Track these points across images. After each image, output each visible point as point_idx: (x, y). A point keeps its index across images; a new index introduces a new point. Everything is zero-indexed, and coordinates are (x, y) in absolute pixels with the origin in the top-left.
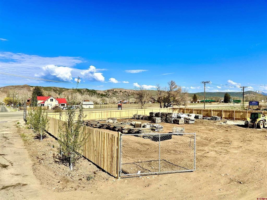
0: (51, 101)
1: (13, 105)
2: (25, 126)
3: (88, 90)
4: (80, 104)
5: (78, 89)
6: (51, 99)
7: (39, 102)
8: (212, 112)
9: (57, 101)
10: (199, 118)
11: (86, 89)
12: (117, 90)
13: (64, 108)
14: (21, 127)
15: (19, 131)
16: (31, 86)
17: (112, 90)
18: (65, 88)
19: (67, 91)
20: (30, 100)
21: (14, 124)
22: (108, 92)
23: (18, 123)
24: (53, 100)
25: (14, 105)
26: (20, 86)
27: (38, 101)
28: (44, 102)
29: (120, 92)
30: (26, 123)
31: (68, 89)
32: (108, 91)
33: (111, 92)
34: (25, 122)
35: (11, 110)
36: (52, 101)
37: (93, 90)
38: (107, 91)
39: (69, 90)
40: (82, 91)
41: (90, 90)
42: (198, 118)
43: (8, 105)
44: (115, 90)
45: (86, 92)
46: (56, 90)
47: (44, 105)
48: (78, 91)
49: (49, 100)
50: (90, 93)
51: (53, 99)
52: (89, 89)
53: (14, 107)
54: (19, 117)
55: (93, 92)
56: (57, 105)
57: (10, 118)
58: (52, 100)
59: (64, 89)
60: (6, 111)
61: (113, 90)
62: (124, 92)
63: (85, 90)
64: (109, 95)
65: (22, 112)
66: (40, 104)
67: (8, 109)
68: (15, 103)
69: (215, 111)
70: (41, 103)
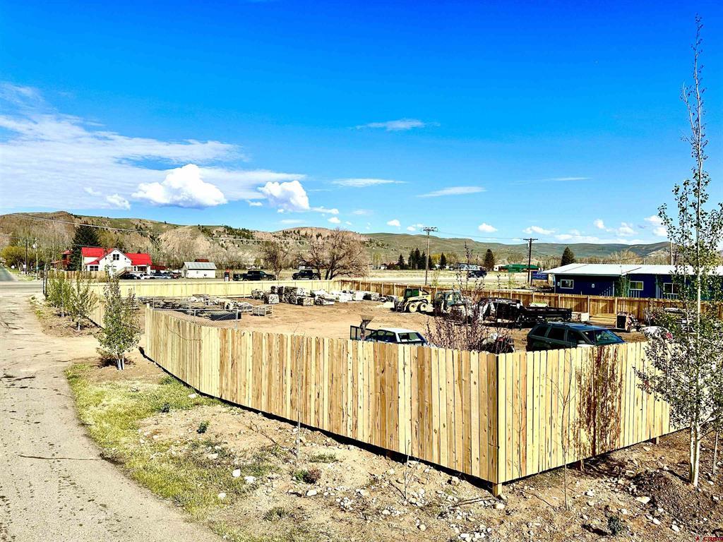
0: (114, 259)
1: (25, 266)
2: (44, 303)
3: (230, 231)
4: (184, 268)
5: (203, 227)
6: (114, 255)
7: (87, 260)
8: (395, 288)
9: (128, 260)
10: (373, 299)
11: (226, 227)
12: (309, 232)
13: (141, 275)
14: (37, 303)
15: (34, 307)
16: (76, 216)
17: (296, 232)
18: (169, 224)
19: (173, 231)
20: (68, 256)
21: (27, 299)
22: (285, 236)
23: (33, 299)
24: (120, 257)
25: (29, 265)
26: (46, 213)
27: (85, 258)
28: (98, 262)
29: (317, 236)
30: (46, 299)
31: (175, 227)
32: (286, 234)
33: (294, 236)
34: (44, 297)
35: (19, 277)
36: (118, 259)
37: (244, 230)
38: (281, 233)
39: (180, 230)
40: (214, 232)
41: (236, 230)
42: (371, 299)
43: (13, 267)
44: (303, 232)
45: (226, 235)
46: (143, 227)
47: (97, 267)
48: (203, 231)
49: (110, 257)
50: (235, 238)
51: (118, 255)
52: (234, 227)
53: (29, 271)
54: (36, 290)
55: (244, 236)
56: (128, 270)
57: (19, 290)
58: (116, 257)
59: (164, 227)
60: (10, 279)
61: (298, 232)
62: (328, 236)
63: (221, 230)
64: (288, 246)
65: (40, 282)
66: (89, 266)
67: (13, 274)
68: (31, 262)
69: (400, 286)
70: (89, 264)
